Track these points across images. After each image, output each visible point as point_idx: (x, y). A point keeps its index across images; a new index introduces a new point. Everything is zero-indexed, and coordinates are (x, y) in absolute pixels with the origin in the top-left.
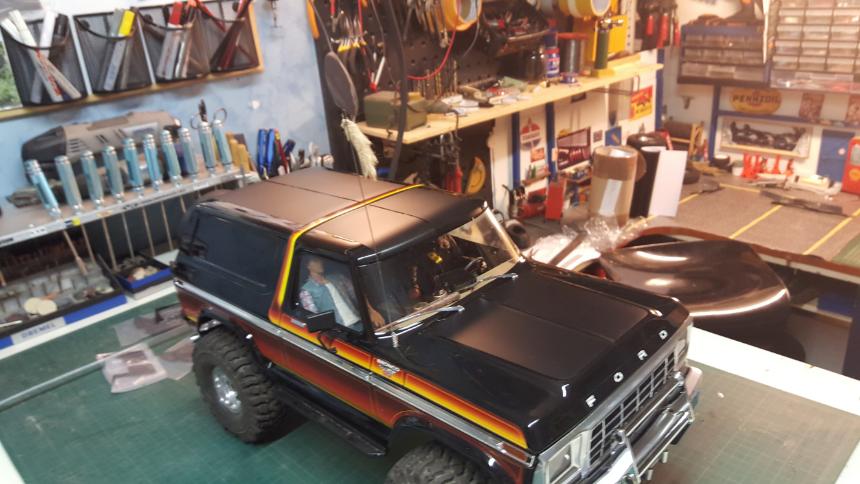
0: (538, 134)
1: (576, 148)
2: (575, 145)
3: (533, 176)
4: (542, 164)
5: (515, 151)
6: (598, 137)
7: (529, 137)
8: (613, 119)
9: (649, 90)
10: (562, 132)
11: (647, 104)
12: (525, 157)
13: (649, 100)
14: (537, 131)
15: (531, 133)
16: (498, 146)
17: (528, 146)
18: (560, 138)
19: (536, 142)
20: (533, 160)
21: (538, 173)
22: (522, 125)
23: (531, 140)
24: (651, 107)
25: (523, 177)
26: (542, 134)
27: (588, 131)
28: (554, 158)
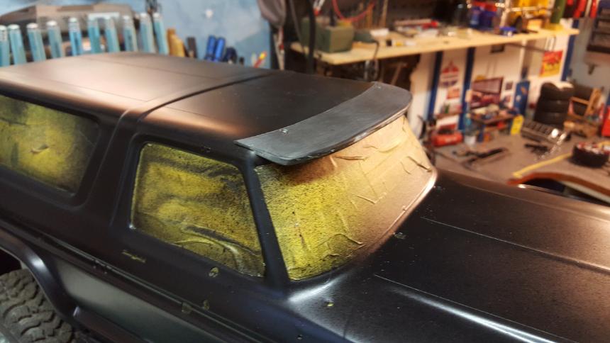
0: (456, 76)
1: (489, 93)
2: (488, 89)
3: (446, 111)
4: (455, 102)
5: (433, 87)
6: (509, 87)
7: (447, 77)
8: (525, 73)
9: (560, 54)
10: (479, 77)
11: (556, 65)
12: (442, 95)
13: (558, 62)
14: (455, 73)
15: (451, 74)
16: (420, 80)
17: (446, 85)
18: (477, 82)
19: (454, 83)
20: (449, 98)
21: (452, 109)
22: (444, 65)
23: (450, 80)
24: (558, 69)
25: (437, 110)
26: (461, 77)
27: (501, 80)
28: (468, 98)
